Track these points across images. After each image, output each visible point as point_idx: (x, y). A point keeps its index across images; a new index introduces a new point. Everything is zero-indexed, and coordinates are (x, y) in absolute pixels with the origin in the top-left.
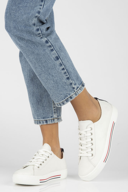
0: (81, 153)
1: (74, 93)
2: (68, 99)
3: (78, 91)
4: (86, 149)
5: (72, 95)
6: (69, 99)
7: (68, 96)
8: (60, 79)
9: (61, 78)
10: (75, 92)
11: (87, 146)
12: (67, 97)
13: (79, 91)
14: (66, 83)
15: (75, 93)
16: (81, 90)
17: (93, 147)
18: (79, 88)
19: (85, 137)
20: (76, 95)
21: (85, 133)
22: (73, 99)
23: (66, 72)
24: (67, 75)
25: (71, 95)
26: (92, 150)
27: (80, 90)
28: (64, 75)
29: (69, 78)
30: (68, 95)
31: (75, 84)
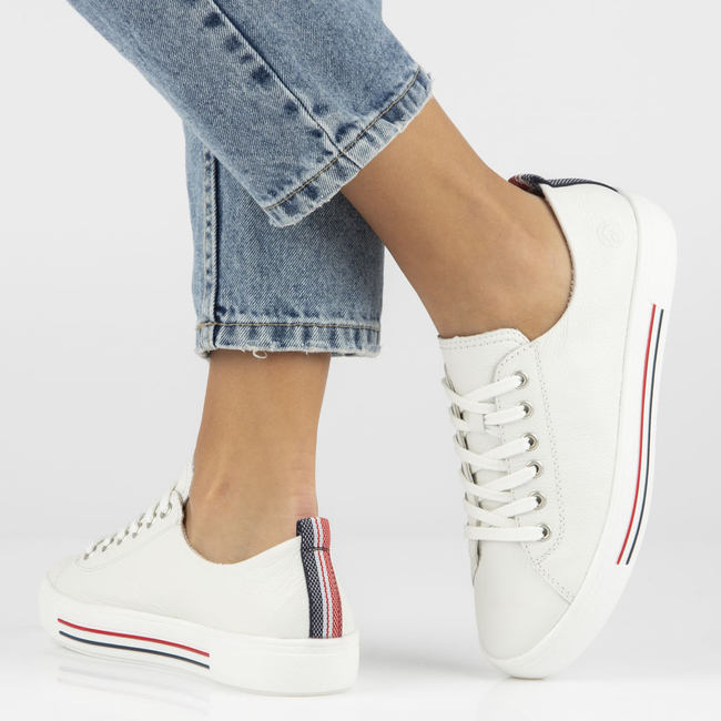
0: (479, 524)
1: (322, 166)
2: (292, 198)
3: (348, 148)
4: (505, 497)
5: (316, 178)
6: (301, 198)
7: (290, 182)
8: (210, 81)
9: (218, 78)
10: (327, 160)
11: (510, 481)
12: (288, 190)
13: (356, 148)
14: (254, 105)
15: (335, 162)
16: (371, 140)
17: (544, 485)
18: (353, 134)
19: (493, 432)
20: (341, 173)
21: (486, 408)
22: (326, 197)
23: (234, 38)
24: (248, 58)
25: (307, 177)
26: (539, 501)
27: (364, 142)
28: (230, 59)
29: (268, 75)
30: (295, 179)
31: (319, 109)
